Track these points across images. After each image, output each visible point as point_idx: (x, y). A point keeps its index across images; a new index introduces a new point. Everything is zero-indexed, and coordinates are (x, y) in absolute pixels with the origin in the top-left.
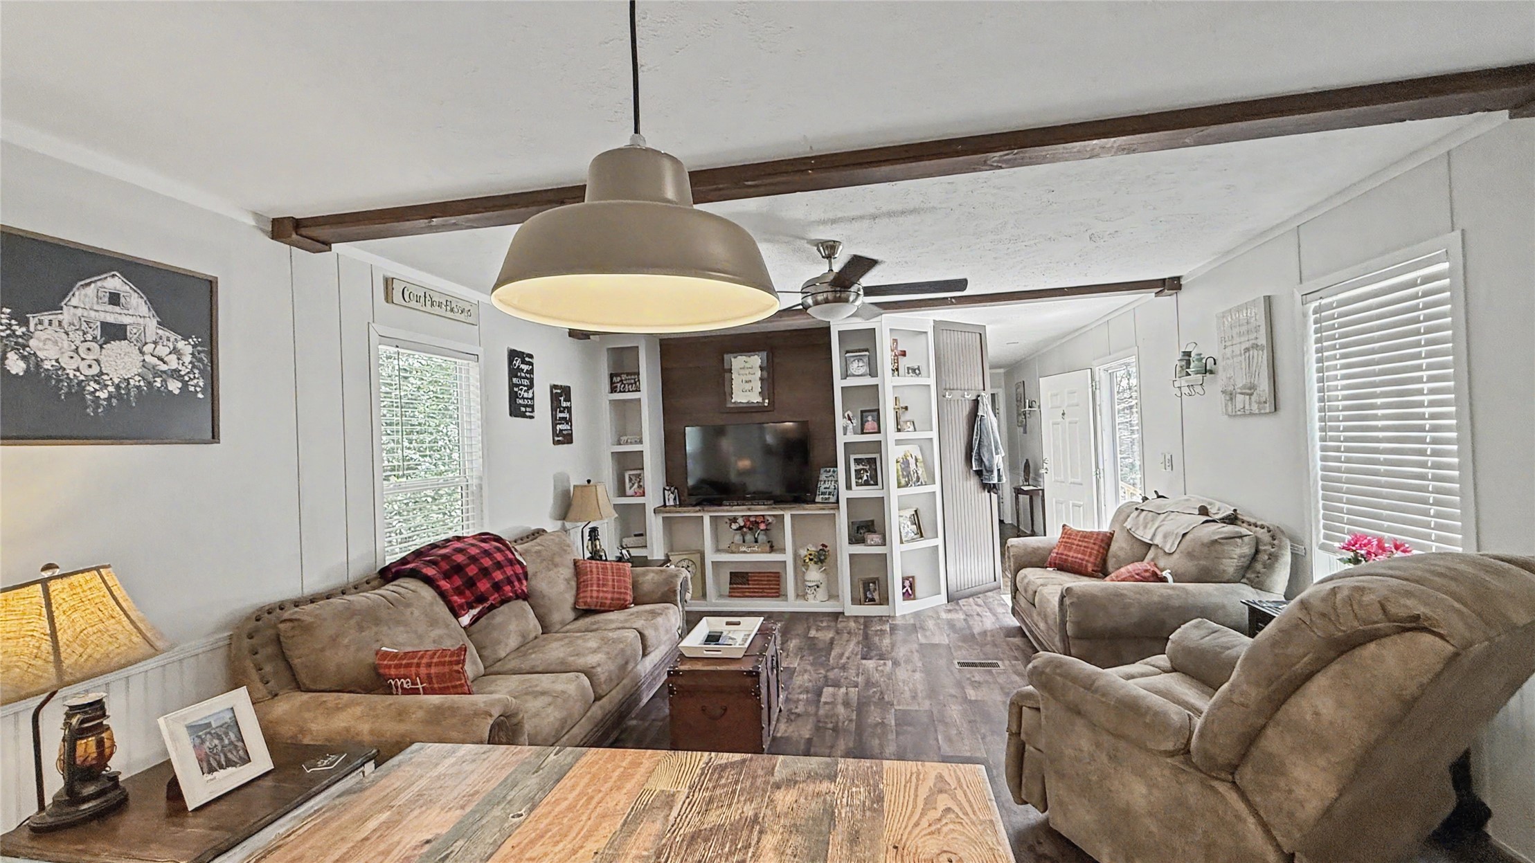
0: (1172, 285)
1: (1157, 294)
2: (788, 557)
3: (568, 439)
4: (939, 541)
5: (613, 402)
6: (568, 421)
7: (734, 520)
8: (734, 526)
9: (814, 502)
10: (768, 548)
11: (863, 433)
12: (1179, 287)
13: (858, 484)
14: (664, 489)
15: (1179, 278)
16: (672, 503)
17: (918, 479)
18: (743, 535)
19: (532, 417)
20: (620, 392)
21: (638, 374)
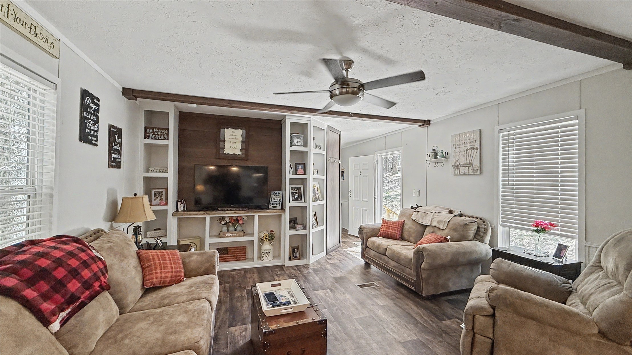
0: (426, 123)
1: (420, 126)
2: (255, 238)
3: (118, 165)
4: (324, 227)
5: (146, 145)
6: (119, 152)
7: (223, 218)
8: (223, 223)
9: (268, 208)
10: (242, 234)
11: (296, 174)
12: (429, 124)
13: (293, 200)
14: (177, 201)
15: (429, 121)
16: (182, 209)
17: (319, 198)
18: (228, 227)
19: (96, 145)
20: (152, 139)
21: (168, 129)
